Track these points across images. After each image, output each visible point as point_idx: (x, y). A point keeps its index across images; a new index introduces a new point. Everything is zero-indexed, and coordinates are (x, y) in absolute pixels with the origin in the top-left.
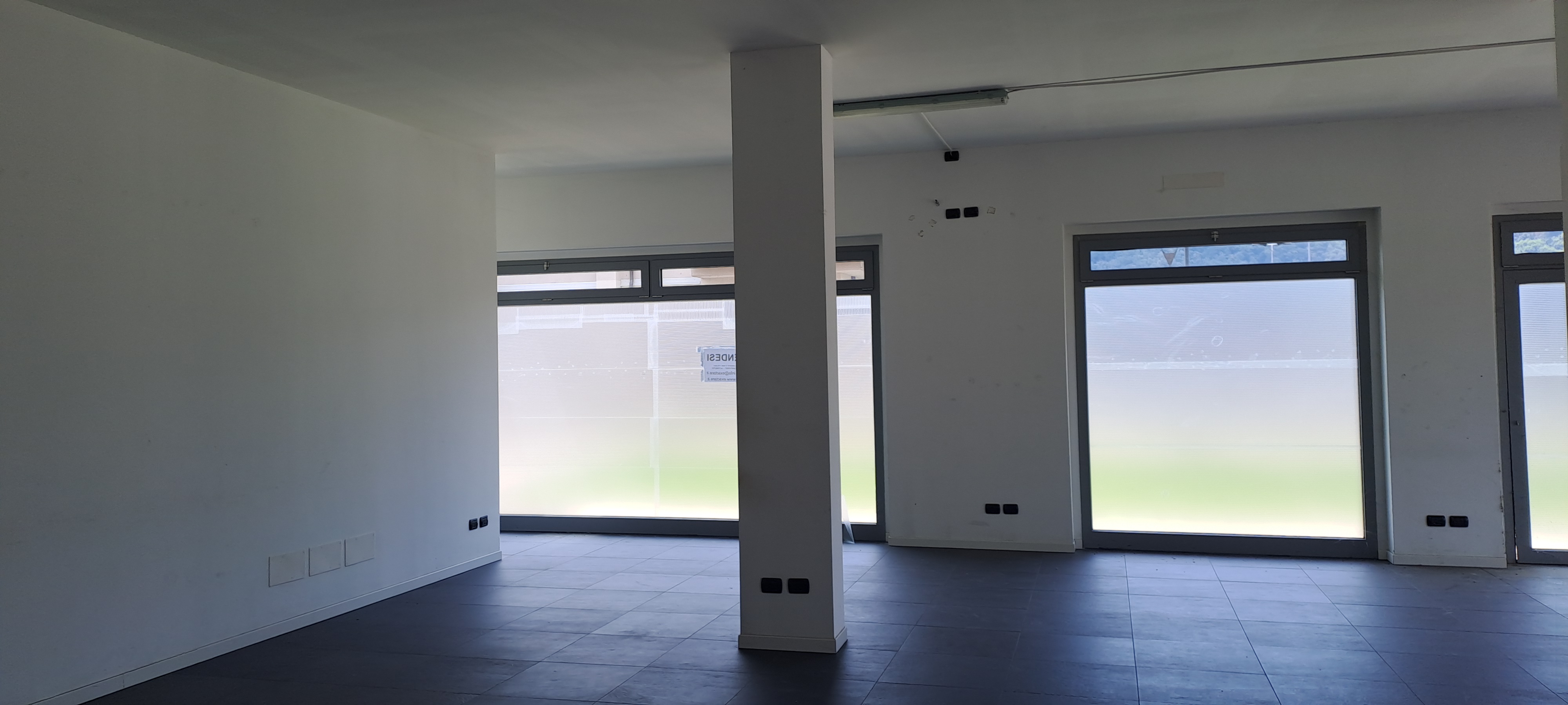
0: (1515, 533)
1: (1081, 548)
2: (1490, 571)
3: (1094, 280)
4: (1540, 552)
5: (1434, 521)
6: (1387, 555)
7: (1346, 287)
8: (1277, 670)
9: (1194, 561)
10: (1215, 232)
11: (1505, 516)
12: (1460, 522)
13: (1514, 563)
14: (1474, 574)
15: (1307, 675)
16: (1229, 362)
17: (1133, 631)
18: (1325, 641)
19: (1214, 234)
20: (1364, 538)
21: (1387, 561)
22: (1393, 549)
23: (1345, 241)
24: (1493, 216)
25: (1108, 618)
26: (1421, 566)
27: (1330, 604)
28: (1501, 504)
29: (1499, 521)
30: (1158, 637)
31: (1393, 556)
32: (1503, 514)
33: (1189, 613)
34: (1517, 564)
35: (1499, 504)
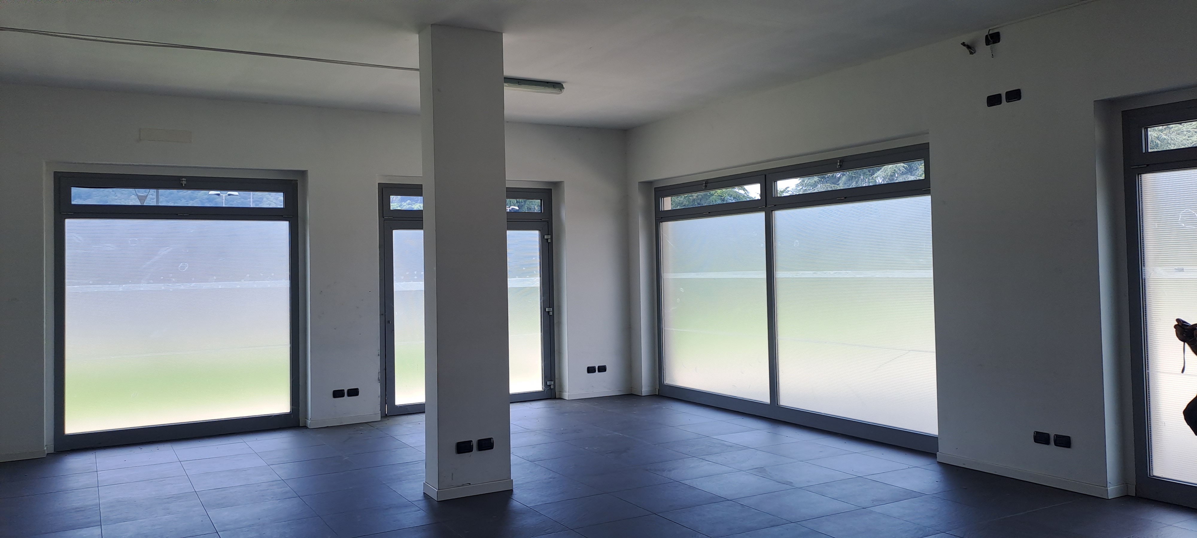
0: (386, 396)
1: (53, 452)
2: (369, 424)
3: (74, 213)
4: (400, 407)
5: (338, 394)
6: (305, 422)
7: (283, 227)
8: (227, 527)
9: (158, 448)
10: (183, 179)
11: (380, 385)
12: (354, 392)
13: (385, 416)
14: (361, 428)
15: (250, 526)
16: (193, 284)
17: (101, 519)
18: (263, 496)
19: (182, 181)
20: (290, 412)
21: (305, 427)
22: (310, 417)
23: (282, 194)
24: (379, 183)
25: (78, 511)
26: (328, 427)
27: (266, 466)
28: (379, 377)
29: (377, 389)
30: (126, 520)
31: (310, 423)
32: (379, 384)
33: (154, 493)
34: (387, 417)
35: (378, 377)
